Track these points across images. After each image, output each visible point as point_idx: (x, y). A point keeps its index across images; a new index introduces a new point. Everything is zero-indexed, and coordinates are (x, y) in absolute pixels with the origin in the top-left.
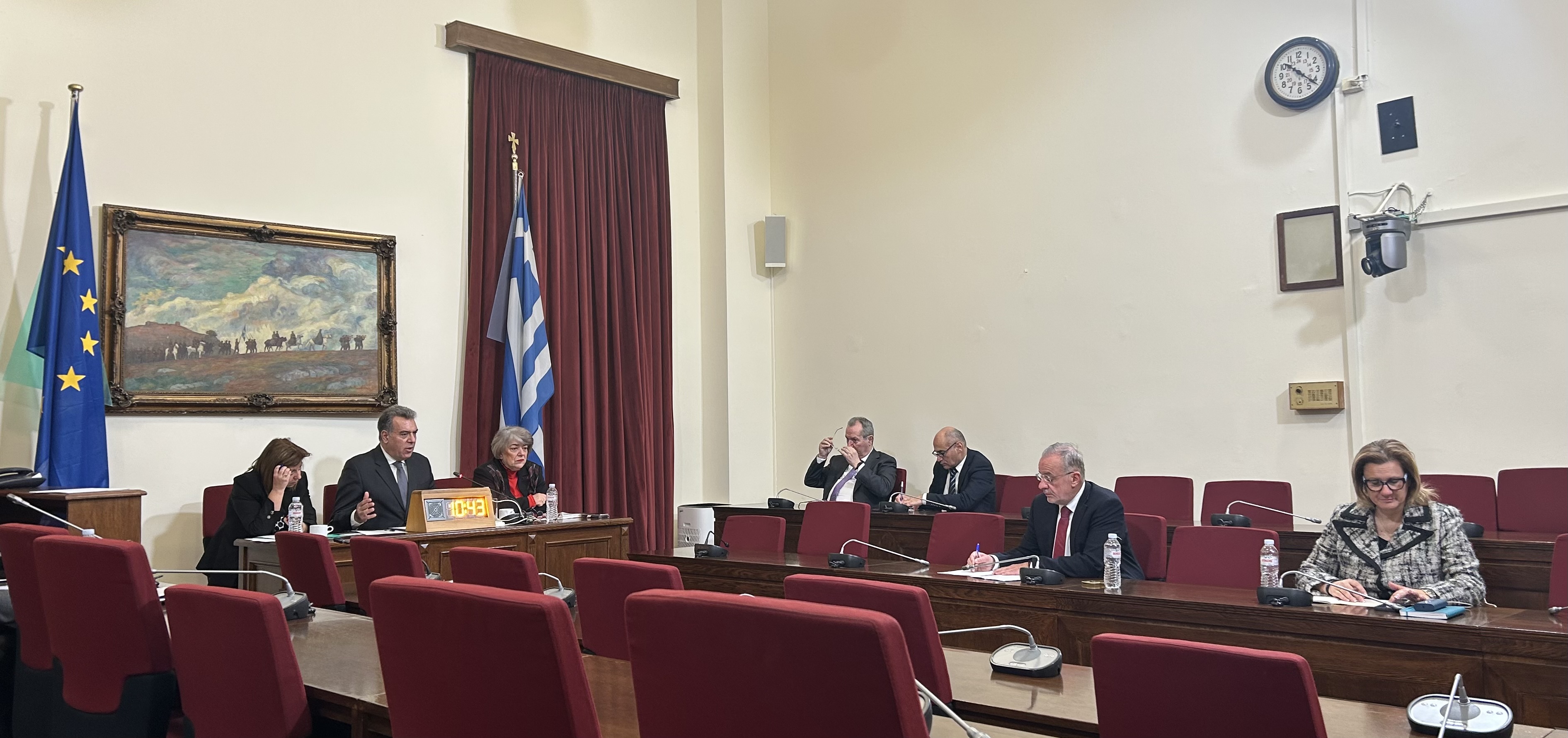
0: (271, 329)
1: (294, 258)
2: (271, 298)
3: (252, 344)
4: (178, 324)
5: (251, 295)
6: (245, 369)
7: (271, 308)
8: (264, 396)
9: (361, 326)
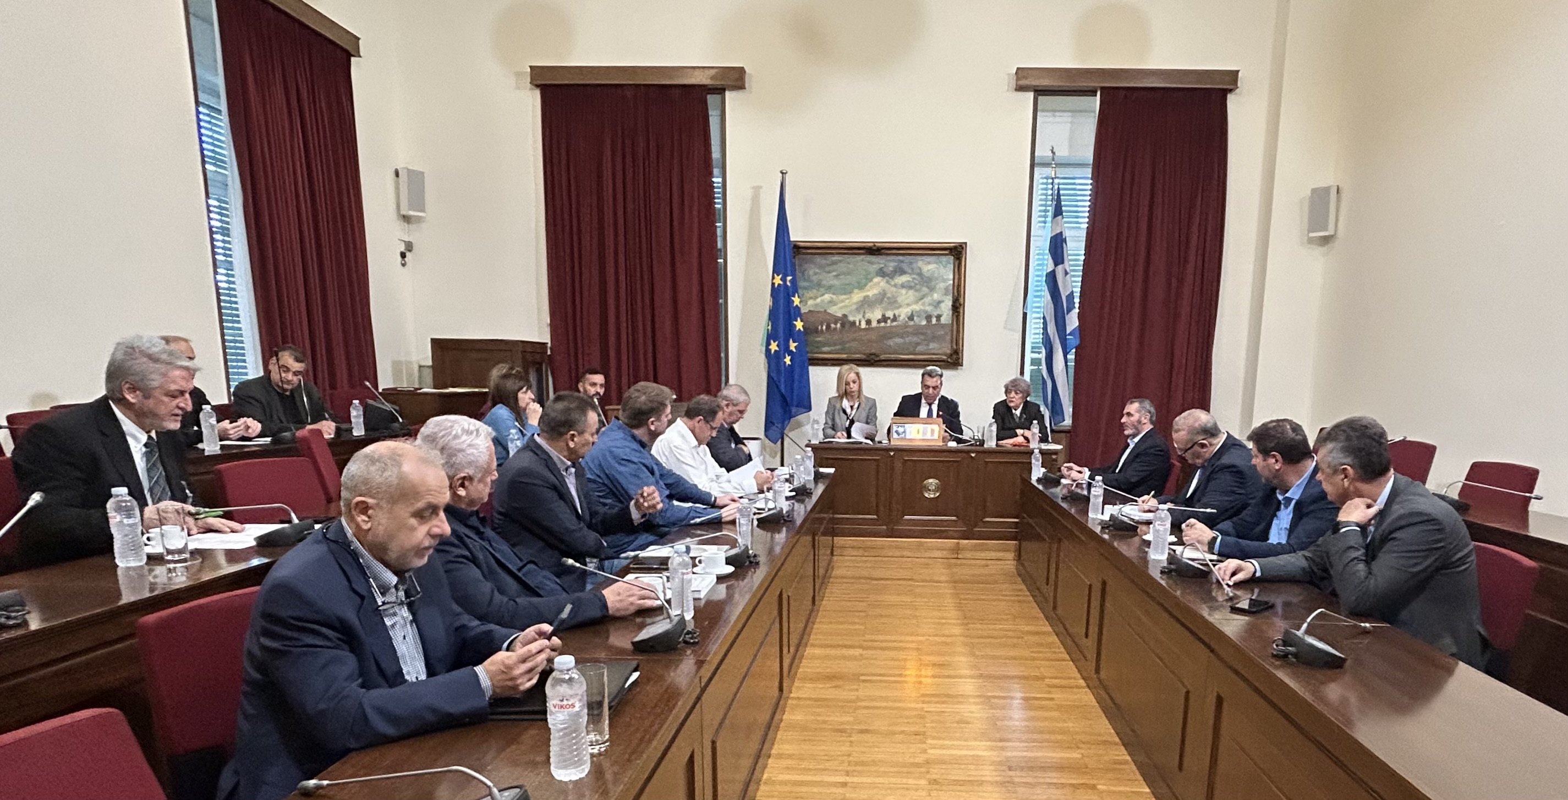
0: (881, 312)
1: (897, 264)
2: (881, 291)
4: (826, 310)
5: (868, 290)
6: (864, 338)
8: (874, 354)
9: (940, 308)
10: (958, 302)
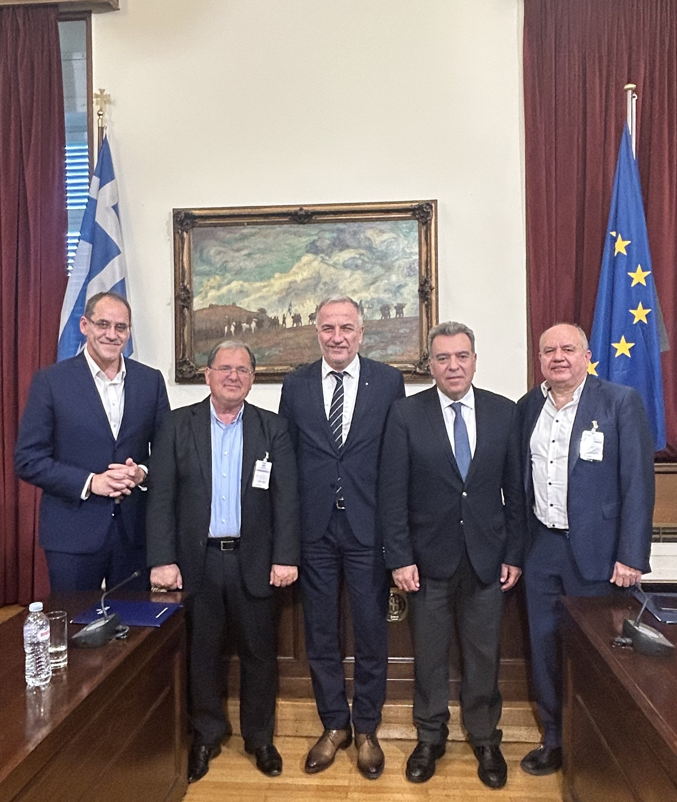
1: (335, 235)
2: (314, 274)
3: (297, 319)
4: (234, 304)
5: (296, 273)
6: (291, 342)
7: (314, 284)
9: (402, 294)
10: (428, 284)
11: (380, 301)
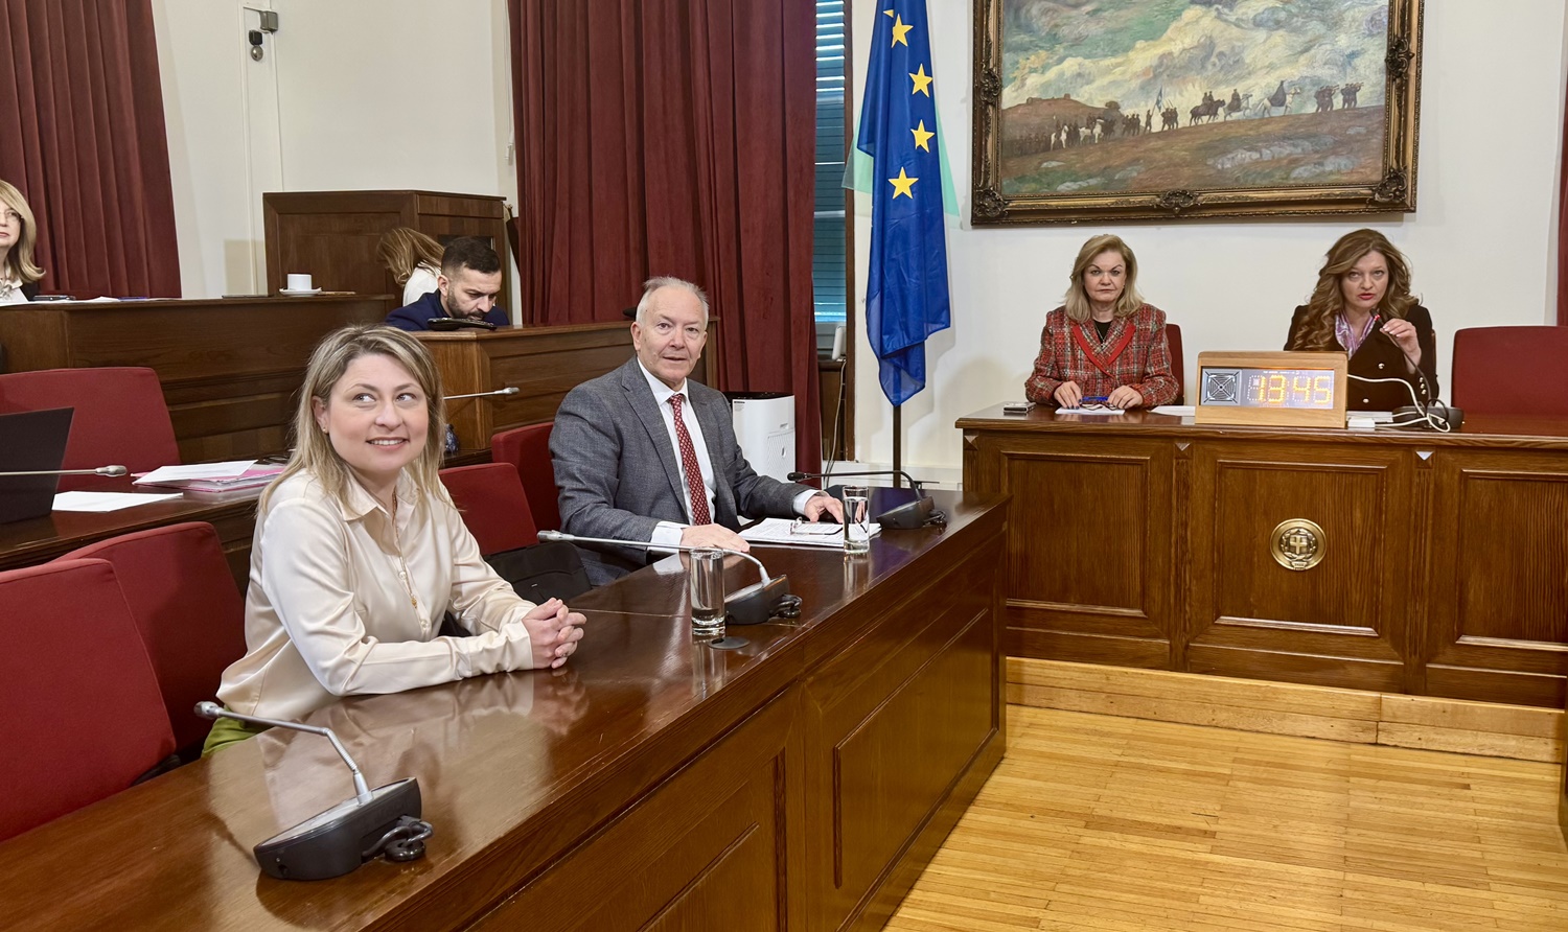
0: (1201, 89)
2: (1202, 40)
3: (1170, 116)
4: (1067, 96)
5: (1172, 40)
6: (1158, 156)
7: (1204, 55)
8: (1184, 193)
9: (1355, 69)
10: (1403, 49)
11: (1315, 81)
